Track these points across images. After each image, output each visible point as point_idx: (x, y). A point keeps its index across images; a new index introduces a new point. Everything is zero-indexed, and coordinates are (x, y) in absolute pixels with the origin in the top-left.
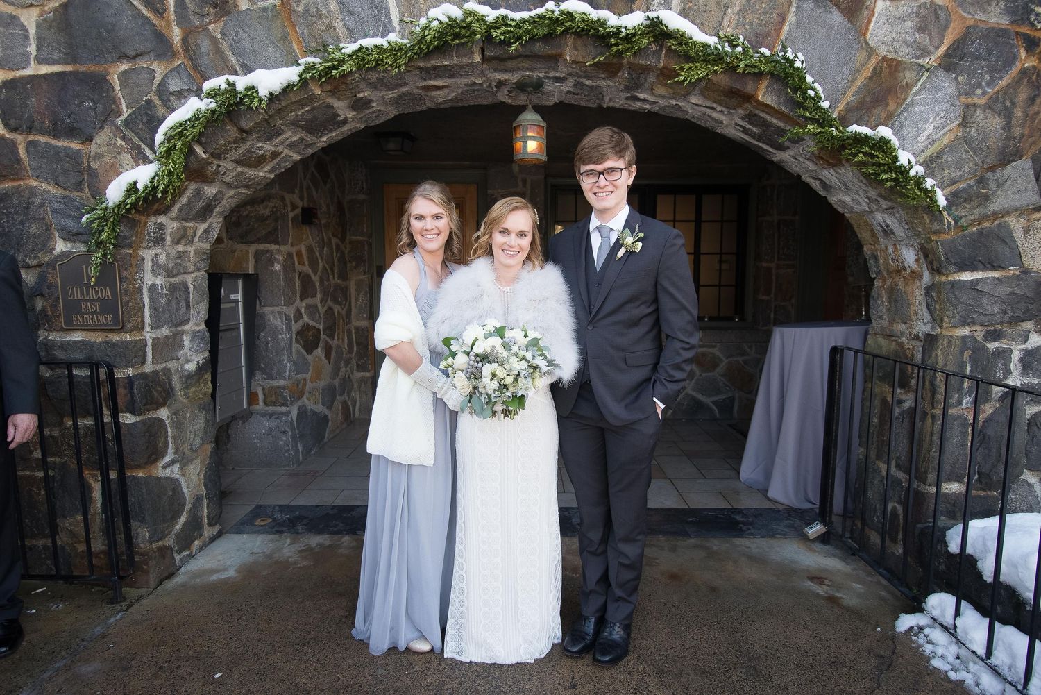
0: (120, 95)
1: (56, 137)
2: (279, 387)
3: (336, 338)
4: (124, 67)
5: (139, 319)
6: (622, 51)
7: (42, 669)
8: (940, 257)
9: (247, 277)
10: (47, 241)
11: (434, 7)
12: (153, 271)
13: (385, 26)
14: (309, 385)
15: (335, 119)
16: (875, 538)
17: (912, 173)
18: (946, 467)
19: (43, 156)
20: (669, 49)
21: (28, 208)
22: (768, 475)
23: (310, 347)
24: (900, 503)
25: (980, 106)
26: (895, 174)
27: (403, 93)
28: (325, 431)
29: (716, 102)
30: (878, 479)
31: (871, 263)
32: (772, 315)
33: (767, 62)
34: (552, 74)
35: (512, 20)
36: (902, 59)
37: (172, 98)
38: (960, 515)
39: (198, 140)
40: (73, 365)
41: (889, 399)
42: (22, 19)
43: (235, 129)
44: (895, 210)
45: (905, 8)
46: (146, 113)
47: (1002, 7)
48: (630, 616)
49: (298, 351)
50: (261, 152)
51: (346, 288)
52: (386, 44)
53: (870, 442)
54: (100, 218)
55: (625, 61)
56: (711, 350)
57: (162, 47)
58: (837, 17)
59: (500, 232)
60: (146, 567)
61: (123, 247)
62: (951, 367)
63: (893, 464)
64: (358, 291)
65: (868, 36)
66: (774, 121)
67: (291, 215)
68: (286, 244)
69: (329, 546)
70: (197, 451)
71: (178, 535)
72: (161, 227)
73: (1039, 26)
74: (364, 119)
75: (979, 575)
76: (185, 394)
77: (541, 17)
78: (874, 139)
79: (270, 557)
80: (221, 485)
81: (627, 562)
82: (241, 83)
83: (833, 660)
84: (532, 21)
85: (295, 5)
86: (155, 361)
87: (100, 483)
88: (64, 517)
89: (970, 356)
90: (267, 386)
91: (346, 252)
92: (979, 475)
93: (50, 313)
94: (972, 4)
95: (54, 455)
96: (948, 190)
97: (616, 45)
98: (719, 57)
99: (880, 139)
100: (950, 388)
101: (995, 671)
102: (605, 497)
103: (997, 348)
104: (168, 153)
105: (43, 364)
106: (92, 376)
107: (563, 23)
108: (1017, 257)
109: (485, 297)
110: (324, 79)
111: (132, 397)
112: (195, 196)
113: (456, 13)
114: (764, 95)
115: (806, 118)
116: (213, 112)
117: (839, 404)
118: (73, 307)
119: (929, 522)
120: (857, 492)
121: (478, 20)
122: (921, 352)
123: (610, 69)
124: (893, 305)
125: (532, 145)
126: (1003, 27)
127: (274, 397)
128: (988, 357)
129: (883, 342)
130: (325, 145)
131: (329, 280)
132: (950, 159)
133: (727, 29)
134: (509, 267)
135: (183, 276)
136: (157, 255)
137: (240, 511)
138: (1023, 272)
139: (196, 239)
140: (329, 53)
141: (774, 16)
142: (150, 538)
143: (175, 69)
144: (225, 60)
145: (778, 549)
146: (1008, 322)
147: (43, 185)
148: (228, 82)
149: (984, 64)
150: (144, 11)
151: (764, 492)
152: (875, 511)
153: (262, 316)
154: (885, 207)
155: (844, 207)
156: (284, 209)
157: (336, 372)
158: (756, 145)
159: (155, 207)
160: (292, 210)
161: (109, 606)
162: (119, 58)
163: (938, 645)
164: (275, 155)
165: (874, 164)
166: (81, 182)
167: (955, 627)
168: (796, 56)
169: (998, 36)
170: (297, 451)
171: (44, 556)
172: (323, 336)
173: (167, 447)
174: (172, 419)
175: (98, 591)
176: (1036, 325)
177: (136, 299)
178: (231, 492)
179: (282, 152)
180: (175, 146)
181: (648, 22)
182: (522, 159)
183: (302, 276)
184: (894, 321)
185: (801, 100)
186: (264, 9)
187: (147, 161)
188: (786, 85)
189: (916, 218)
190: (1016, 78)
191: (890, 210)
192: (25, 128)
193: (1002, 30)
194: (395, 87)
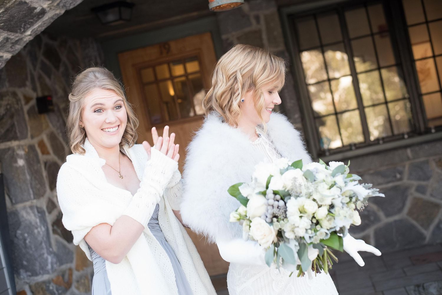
2: (44, 282)
14: (76, 274)
15: (32, 12)
49: (57, 242)
67: (26, 108)
74: (61, 5)
90: (33, 283)
127: (42, 293)
130: (31, 38)
153: (15, 214)
156: (18, 104)
160: (27, 103)
182: (220, 6)
183: (48, 165)
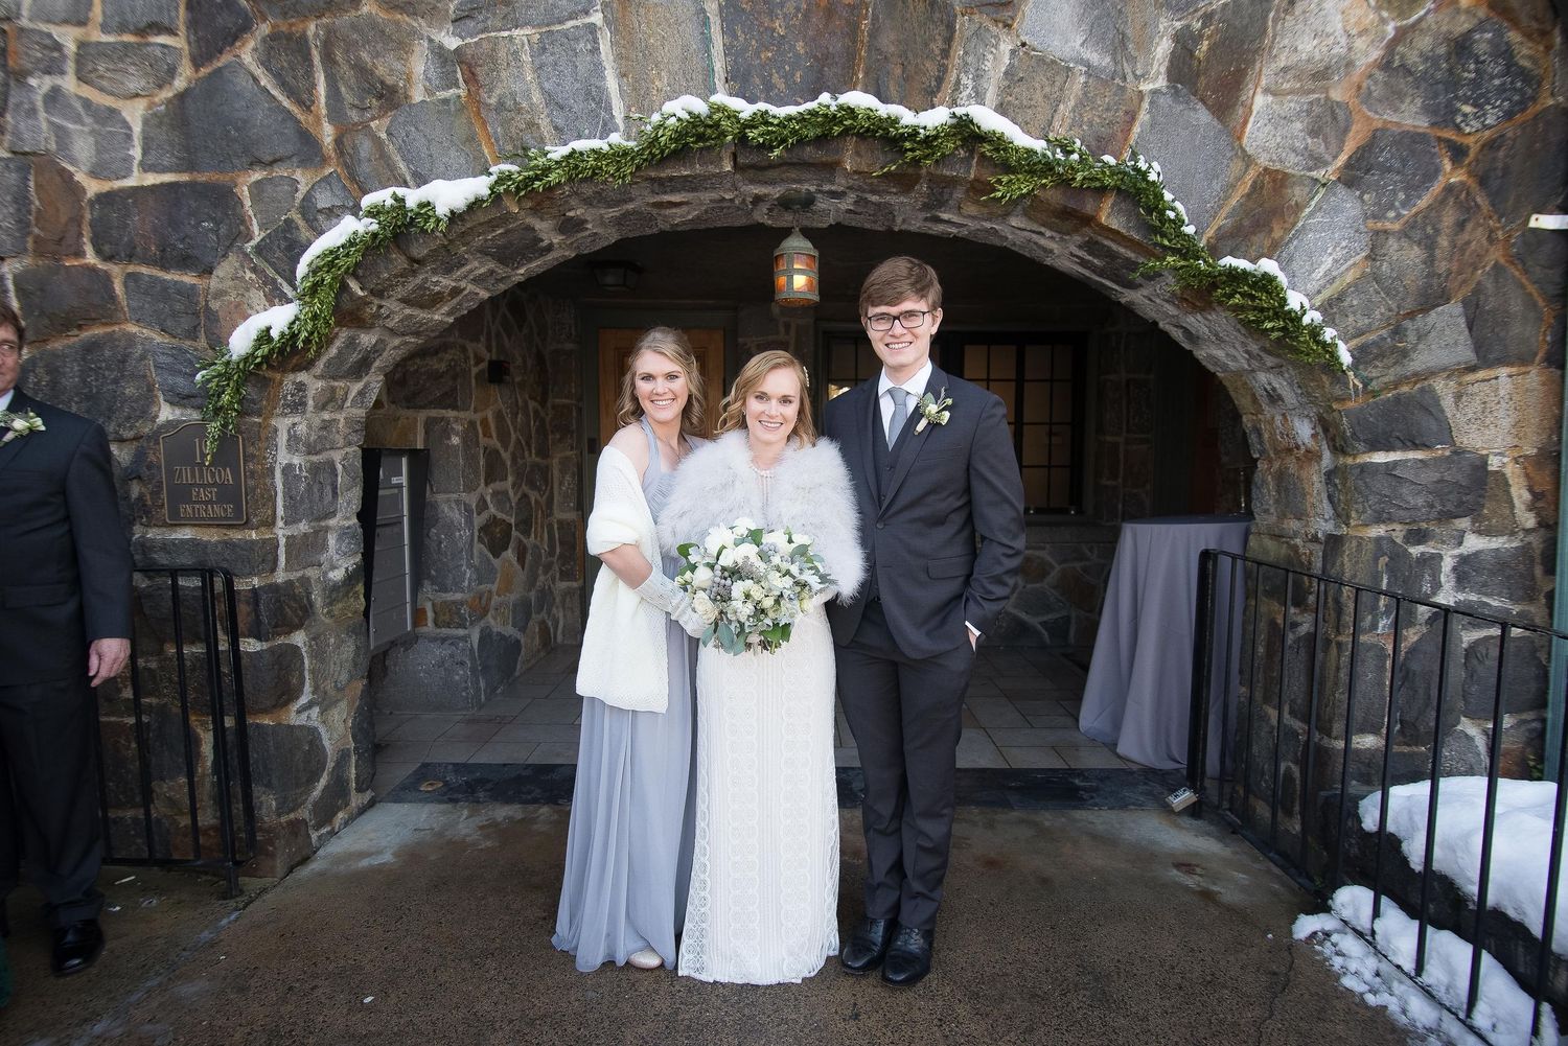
0: (251, 213)
1: (165, 268)
2: (454, 602)
3: (533, 535)
4: (257, 176)
5: (270, 512)
6: (920, 159)
7: (128, 989)
8: (1345, 432)
9: (413, 454)
10: (148, 406)
11: (670, 99)
12: (289, 447)
13: (605, 124)
14: (496, 599)
15: (537, 245)
16: (1262, 810)
17: (1306, 320)
18: (1358, 714)
19: (146, 293)
20: (983, 155)
21: (124, 361)
22: (1117, 724)
23: (497, 548)
24: (1296, 762)
25: (1394, 233)
26: (1284, 321)
28: (517, 659)
29: (1044, 226)
30: (1267, 729)
31: (1253, 438)
32: (1120, 506)
33: (1113, 174)
34: (826, 188)
35: (774, 117)
36: (1290, 171)
37: (320, 217)
38: (1376, 779)
39: (354, 271)
40: (179, 573)
41: (1280, 621)
42: (124, 114)
43: (403, 258)
44: (1285, 368)
45: (1292, 105)
46: (285, 237)
47: (1419, 105)
48: (932, 919)
49: (481, 553)
50: (437, 289)
51: (547, 467)
52: (606, 148)
53: (1255, 680)
54: (220, 375)
55: (924, 171)
56: (1037, 553)
57: (308, 150)
58: (1203, 116)
59: (757, 397)
60: (271, 848)
61: (249, 415)
62: (1362, 579)
63: (1286, 708)
64: (563, 472)
65: (1245, 141)
66: (1122, 250)
67: (475, 371)
68: (468, 409)
69: (519, 821)
70: (343, 689)
71: (315, 804)
72: (301, 387)
73: (1468, 130)
74: (575, 245)
75: (1405, 861)
76: (328, 613)
77: (813, 113)
78: (1255, 276)
79: (440, 834)
80: (375, 736)
81: (929, 845)
82: (413, 197)
83: (1208, 978)
84: (801, 118)
85: (486, 96)
86: (289, 568)
87: (212, 733)
88: (162, 779)
89: (1386, 565)
90: (438, 601)
91: (548, 419)
92: (1401, 722)
93: (149, 503)
94: (1380, 101)
95: (150, 695)
96: (1354, 342)
97: (912, 150)
98: (1048, 167)
99: (1263, 275)
100: (1361, 607)
101: (1428, 992)
102: (899, 755)
103: (1422, 554)
104: (314, 290)
106: (203, 587)
107: (841, 122)
108: (1446, 433)
109: (737, 483)
110: (523, 193)
111: (257, 616)
112: (347, 347)
113: (700, 107)
114: (1108, 217)
115: (1164, 247)
116: (375, 235)
117: (1212, 629)
118: (181, 494)
119: (1336, 789)
120: (1237, 747)
121: (729, 117)
122: (1321, 559)
123: (904, 181)
124: (1283, 495)
125: (799, 281)
126: (1421, 130)
127: (449, 615)
128: (1411, 566)
129: (1269, 543)
130: (522, 279)
131: (524, 458)
132: (1355, 303)
133: (1059, 131)
134: (768, 443)
135: (328, 452)
136: (294, 424)
137: (399, 771)
138: (1455, 453)
139: (348, 404)
140: (530, 159)
141: (1121, 113)
142: (277, 809)
143: (325, 179)
144: (392, 167)
145: (1132, 825)
146: (1435, 519)
147: (144, 331)
148: (395, 197)
149: (1398, 178)
150: (286, 103)
151: (1112, 746)
152: (1263, 774)
153: (434, 506)
154: (1269, 364)
155: (1216, 364)
156: (466, 363)
157: (532, 581)
158: (1098, 282)
159: (294, 361)
160: (477, 364)
161: (220, 902)
162: (251, 164)
163: (1350, 958)
164: (456, 292)
165: (1255, 308)
166: (195, 327)
167: (1373, 933)
168: (1150, 167)
169: (1414, 142)
170: (478, 689)
171: (133, 832)
172: (514, 533)
173: (302, 684)
174: (310, 646)
175: (206, 881)
176: (1473, 523)
177: (265, 484)
178: (388, 745)
179: (464, 289)
180: (323, 280)
181: (954, 121)
182: (786, 299)
183: (487, 451)
184: (1285, 516)
185: (1158, 223)
186: (446, 101)
187: (285, 300)
188: (1137, 204)
189: (1312, 380)
190: (1439, 198)
191: (1277, 369)
192: (123, 255)
193: (1419, 134)
194: (617, 203)
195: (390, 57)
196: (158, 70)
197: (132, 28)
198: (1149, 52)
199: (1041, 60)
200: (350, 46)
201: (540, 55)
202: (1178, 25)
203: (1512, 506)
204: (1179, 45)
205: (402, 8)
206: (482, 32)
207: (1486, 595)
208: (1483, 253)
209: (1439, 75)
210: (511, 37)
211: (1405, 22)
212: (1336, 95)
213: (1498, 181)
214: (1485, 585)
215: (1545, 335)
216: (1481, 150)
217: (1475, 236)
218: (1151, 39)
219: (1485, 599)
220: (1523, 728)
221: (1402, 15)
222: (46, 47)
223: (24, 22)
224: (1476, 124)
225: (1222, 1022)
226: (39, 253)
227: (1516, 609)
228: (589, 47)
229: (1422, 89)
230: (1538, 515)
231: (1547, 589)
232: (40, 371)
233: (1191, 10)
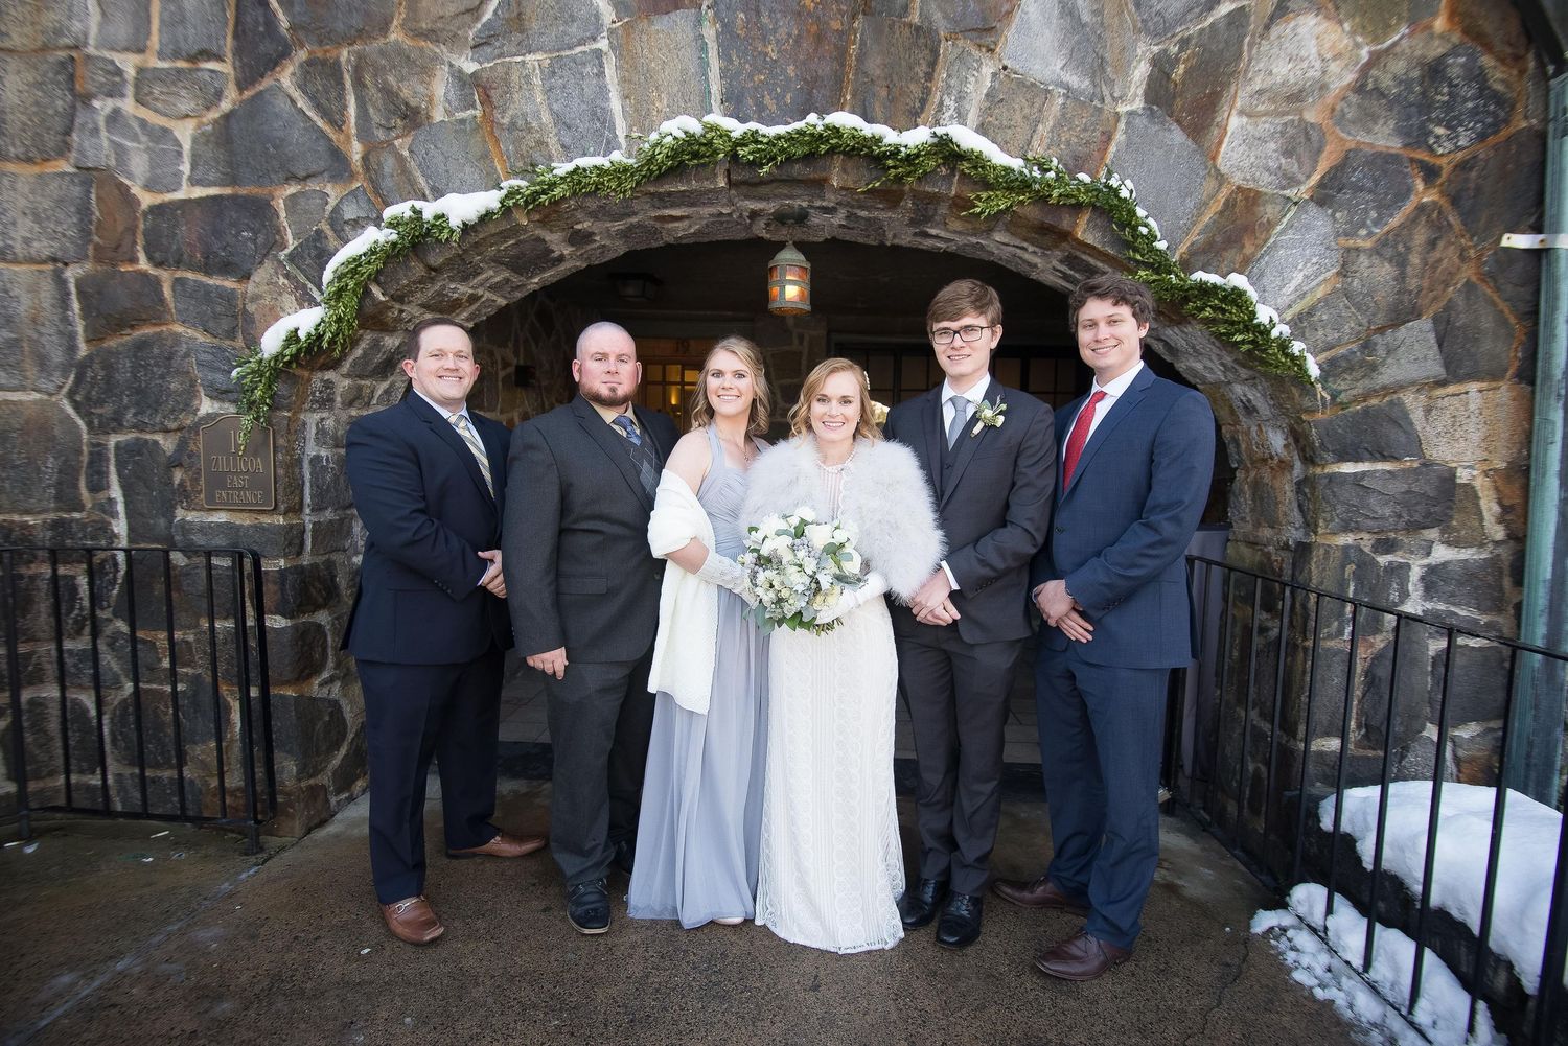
0: (286, 224)
1: (208, 273)
4: (292, 189)
5: (297, 499)
6: (901, 178)
7: (151, 931)
8: (1313, 443)
10: (190, 399)
11: (669, 119)
12: (317, 440)
13: (609, 143)
15: (548, 255)
16: (1232, 807)
17: (1275, 333)
18: (1321, 716)
19: (191, 297)
20: (963, 173)
21: (170, 359)
24: (1264, 763)
25: (1365, 250)
26: (1253, 334)
27: (631, 228)
29: (1025, 240)
31: (1232, 449)
33: (1087, 192)
34: (818, 203)
35: (764, 136)
36: (1263, 189)
37: (347, 228)
39: (376, 278)
40: (213, 553)
42: (176, 133)
43: (421, 266)
44: (1257, 381)
45: (1267, 126)
46: (315, 246)
47: (1392, 126)
50: (455, 295)
52: (608, 165)
53: (1225, 682)
54: (253, 372)
55: (907, 188)
58: (1177, 136)
59: (819, 400)
60: (290, 810)
61: (278, 408)
62: (1329, 586)
65: (1219, 160)
66: (1100, 265)
67: (502, 374)
68: (494, 410)
71: (335, 772)
72: (329, 385)
73: (1440, 151)
74: (586, 256)
75: (1358, 860)
77: (800, 132)
78: (1225, 290)
82: (429, 210)
84: (789, 138)
85: (499, 116)
86: (315, 552)
87: (239, 702)
88: (195, 743)
89: (1353, 572)
92: (1367, 726)
93: (189, 488)
94: (1353, 123)
95: (185, 665)
96: (1323, 356)
97: (895, 167)
98: (1025, 185)
99: (1232, 290)
100: (1324, 613)
101: (1373, 988)
103: (1391, 563)
104: (339, 294)
105: (180, 550)
106: (233, 568)
107: (827, 141)
108: (1415, 445)
110: (531, 207)
111: (283, 594)
112: (371, 348)
113: (694, 126)
114: (1084, 232)
115: (1137, 261)
116: (394, 244)
118: (217, 481)
119: (1296, 789)
121: (721, 136)
122: (1291, 566)
123: (890, 197)
124: (1258, 504)
125: (791, 291)
126: (1393, 151)
128: (1378, 575)
129: (1245, 551)
130: (537, 287)
132: (1325, 317)
133: (1038, 150)
134: (832, 442)
136: (322, 419)
138: (1424, 465)
139: (374, 401)
140: (538, 175)
141: (1097, 134)
142: (298, 774)
143: (353, 193)
144: (412, 182)
146: (1403, 529)
147: (189, 331)
148: (414, 210)
149: (1370, 197)
150: (320, 123)
154: (1243, 376)
155: (1195, 377)
156: (493, 367)
159: (321, 360)
160: (504, 368)
161: (242, 857)
162: (287, 179)
164: (473, 298)
165: (1226, 321)
166: (234, 328)
167: (1326, 929)
168: (1123, 184)
169: (1387, 163)
171: (169, 791)
173: (325, 660)
174: (333, 625)
175: (231, 838)
176: (1442, 533)
177: (293, 474)
179: (482, 296)
180: (347, 286)
181: (935, 140)
182: (778, 308)
184: (1259, 524)
185: (1130, 239)
186: (462, 121)
187: (313, 303)
188: (1111, 220)
189: (1283, 392)
190: (1412, 216)
191: (1251, 381)
192: (171, 261)
193: (1392, 155)
194: (622, 217)
195: (414, 81)
196: (206, 93)
197: (184, 54)
198: (1127, 75)
199: (1021, 83)
200: (378, 71)
201: (550, 78)
202: (1156, 49)
203: (1481, 519)
204: (1156, 70)
205: (426, 36)
206: (499, 57)
207: (1454, 604)
208: (1453, 270)
209: (1412, 98)
210: (523, 62)
211: (1379, 47)
212: (1310, 117)
213: (1470, 201)
214: (1452, 595)
215: (1516, 351)
216: (1454, 170)
217: (1447, 255)
218: (1129, 63)
219: (1453, 609)
220: (1490, 736)
221: (1376, 39)
222: (108, 72)
223: (91, 50)
224: (1448, 146)
225: (1169, 1009)
226: (98, 260)
227: (1484, 619)
228: (595, 71)
229: (1395, 112)
230: (1507, 527)
231: (1515, 600)
232: (96, 366)
233: (1169, 35)
